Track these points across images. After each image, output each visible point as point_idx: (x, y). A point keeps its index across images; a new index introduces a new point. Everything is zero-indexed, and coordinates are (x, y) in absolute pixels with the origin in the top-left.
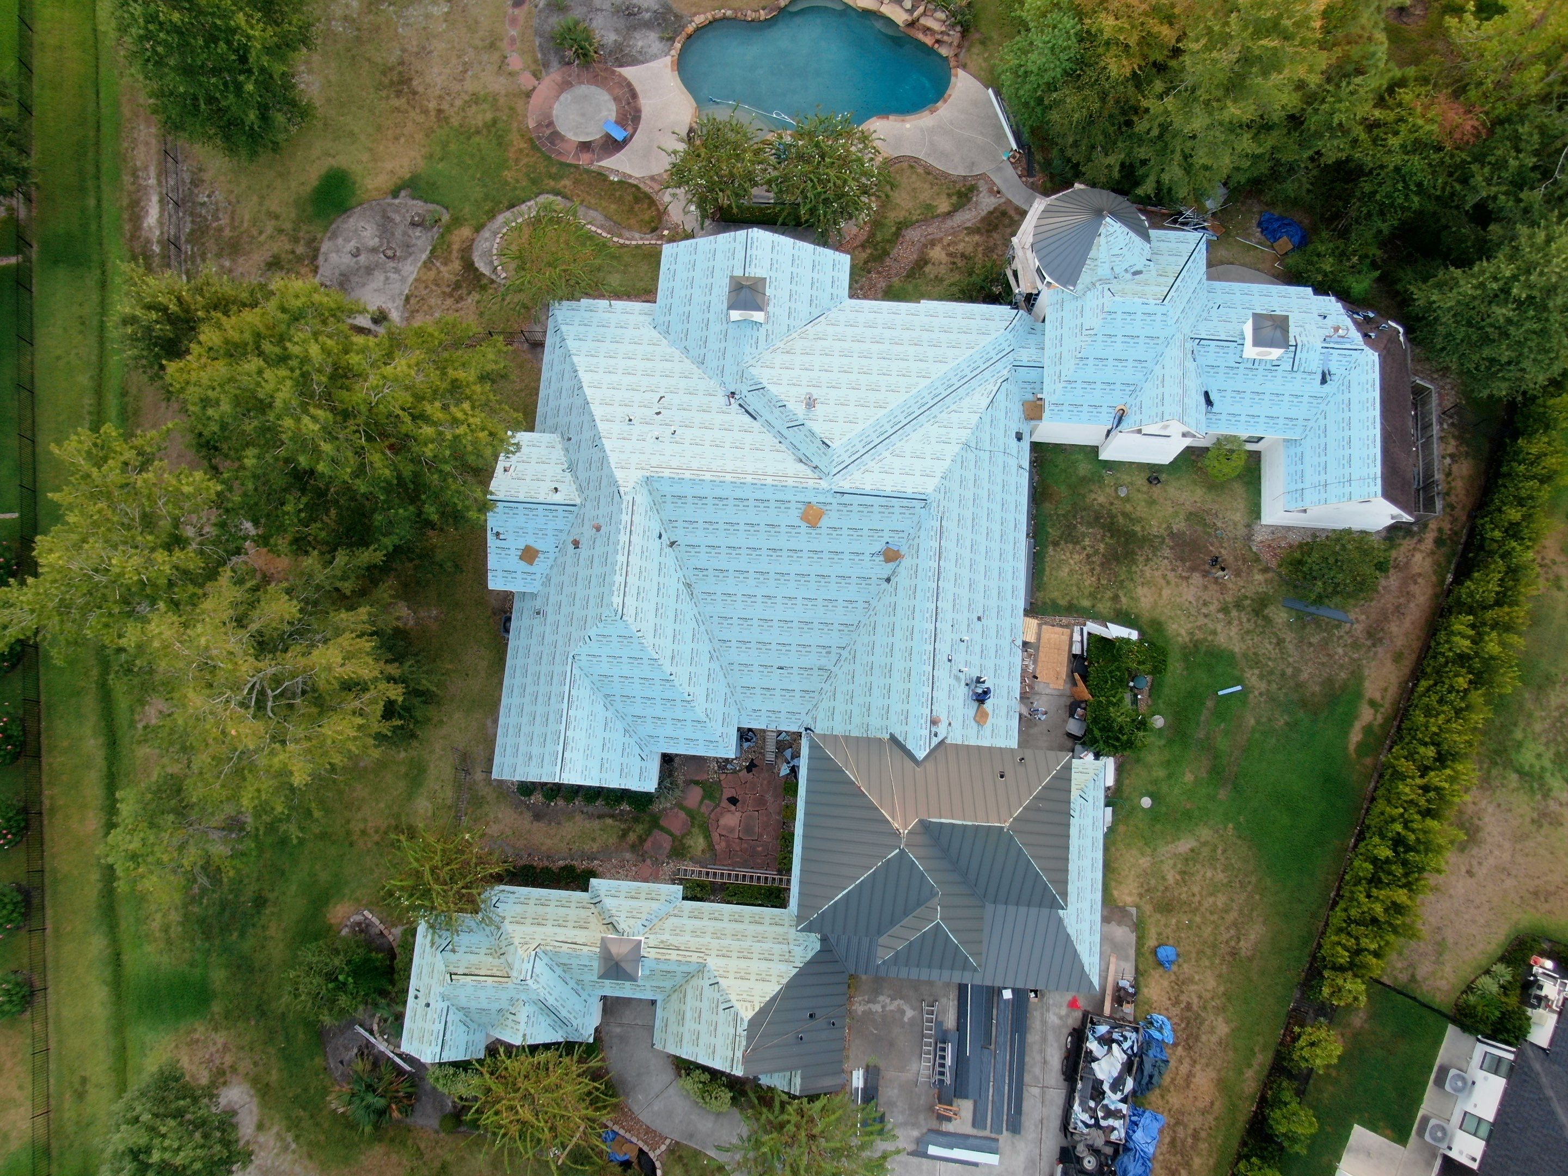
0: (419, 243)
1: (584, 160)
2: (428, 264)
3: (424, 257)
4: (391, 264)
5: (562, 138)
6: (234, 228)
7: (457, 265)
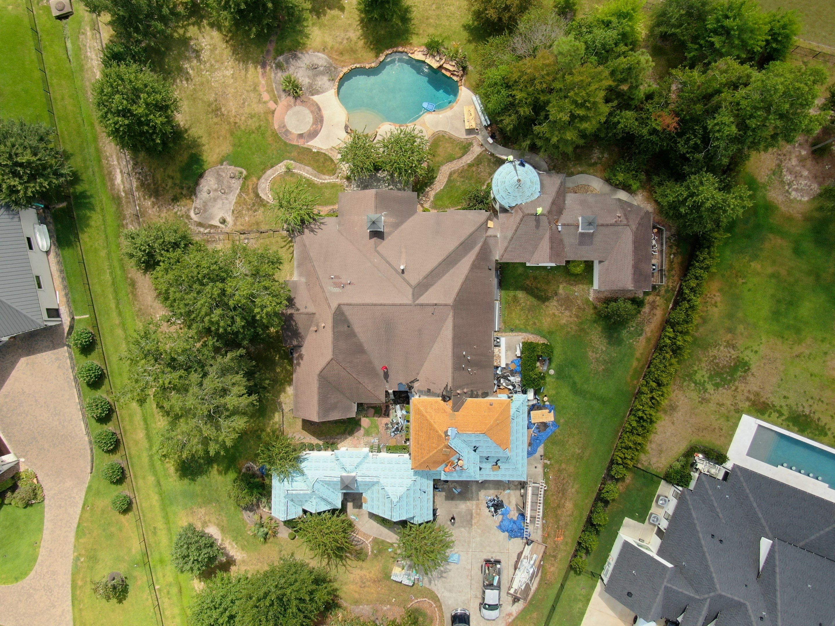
0: (234, 185)
1: (301, 143)
2: (240, 196)
3: (238, 191)
4: (224, 196)
5: (290, 133)
6: (155, 184)
7: (252, 195)
